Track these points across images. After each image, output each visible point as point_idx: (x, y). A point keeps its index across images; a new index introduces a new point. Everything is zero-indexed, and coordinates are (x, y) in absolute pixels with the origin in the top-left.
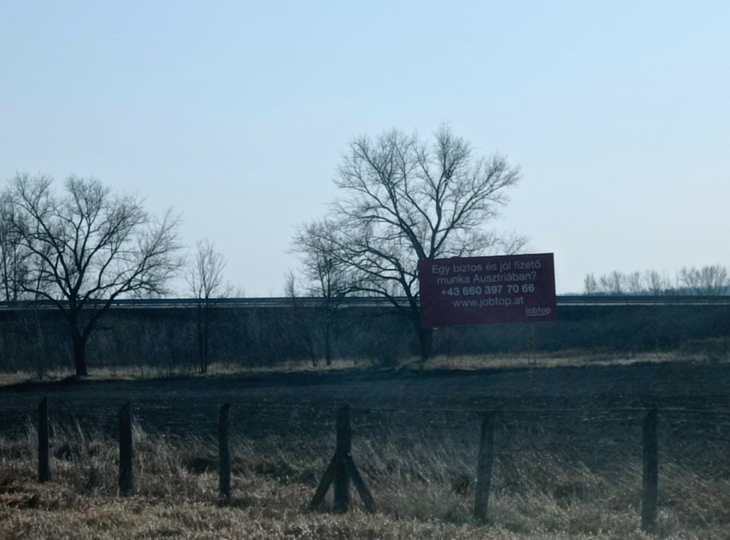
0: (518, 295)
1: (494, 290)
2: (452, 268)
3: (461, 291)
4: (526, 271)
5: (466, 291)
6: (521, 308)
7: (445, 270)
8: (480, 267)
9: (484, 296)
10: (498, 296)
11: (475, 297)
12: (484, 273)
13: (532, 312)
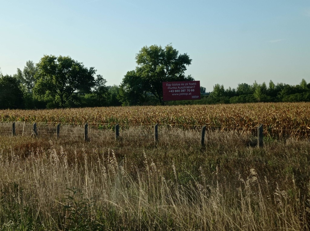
0: (190, 92)
1: (183, 91)
2: (172, 85)
3: (174, 91)
4: (192, 86)
5: (176, 91)
6: (191, 96)
7: (170, 85)
8: (179, 85)
9: (181, 92)
10: (184, 92)
11: (178, 93)
12: (181, 86)
13: (193, 97)
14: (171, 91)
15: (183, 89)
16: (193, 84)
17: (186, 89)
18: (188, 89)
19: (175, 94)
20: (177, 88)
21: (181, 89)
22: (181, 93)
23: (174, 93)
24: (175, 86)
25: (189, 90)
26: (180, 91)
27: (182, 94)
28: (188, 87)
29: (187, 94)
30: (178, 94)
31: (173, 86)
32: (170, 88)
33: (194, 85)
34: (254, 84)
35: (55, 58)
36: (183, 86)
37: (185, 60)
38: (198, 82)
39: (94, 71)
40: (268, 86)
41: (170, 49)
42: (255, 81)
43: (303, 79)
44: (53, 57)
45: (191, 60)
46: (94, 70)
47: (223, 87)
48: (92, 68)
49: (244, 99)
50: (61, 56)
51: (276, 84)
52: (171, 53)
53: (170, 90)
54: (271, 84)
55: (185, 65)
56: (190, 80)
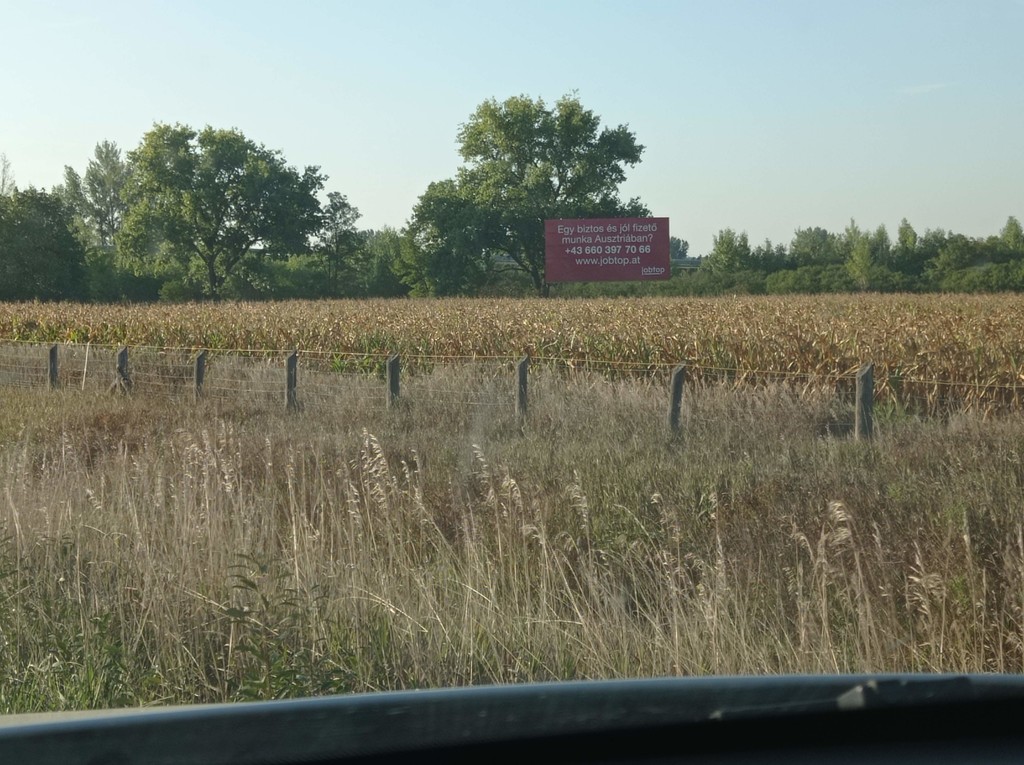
0: (636, 255)
1: (614, 250)
2: (576, 228)
3: (583, 250)
4: (643, 233)
5: (588, 250)
6: (638, 267)
7: (569, 230)
8: (601, 229)
9: (604, 255)
10: (616, 255)
11: (596, 256)
12: (605, 234)
13: (647, 271)
14: (574, 251)
15: (611, 244)
16: (646, 228)
17: (623, 244)
18: (631, 244)
19: (587, 262)
20: (594, 240)
21: (607, 244)
22: (607, 256)
23: (584, 256)
24: (586, 235)
25: (632, 249)
26: (604, 250)
27: (609, 261)
28: (629, 239)
29: (624, 261)
30: (594, 262)
31: (580, 235)
32: (571, 241)
33: (648, 232)
34: (847, 230)
35: (192, 135)
36: (613, 234)
37: (623, 146)
38: (664, 223)
39: (319, 178)
40: (894, 239)
41: (571, 110)
42: (853, 222)
43: (1011, 218)
44: (184, 129)
45: (641, 147)
46: (317, 174)
47: (744, 239)
48: (312, 170)
49: (815, 280)
50: (211, 128)
51: (921, 234)
52: (575, 123)
53: (571, 246)
54: (906, 231)
55: (621, 163)
56: (637, 213)
